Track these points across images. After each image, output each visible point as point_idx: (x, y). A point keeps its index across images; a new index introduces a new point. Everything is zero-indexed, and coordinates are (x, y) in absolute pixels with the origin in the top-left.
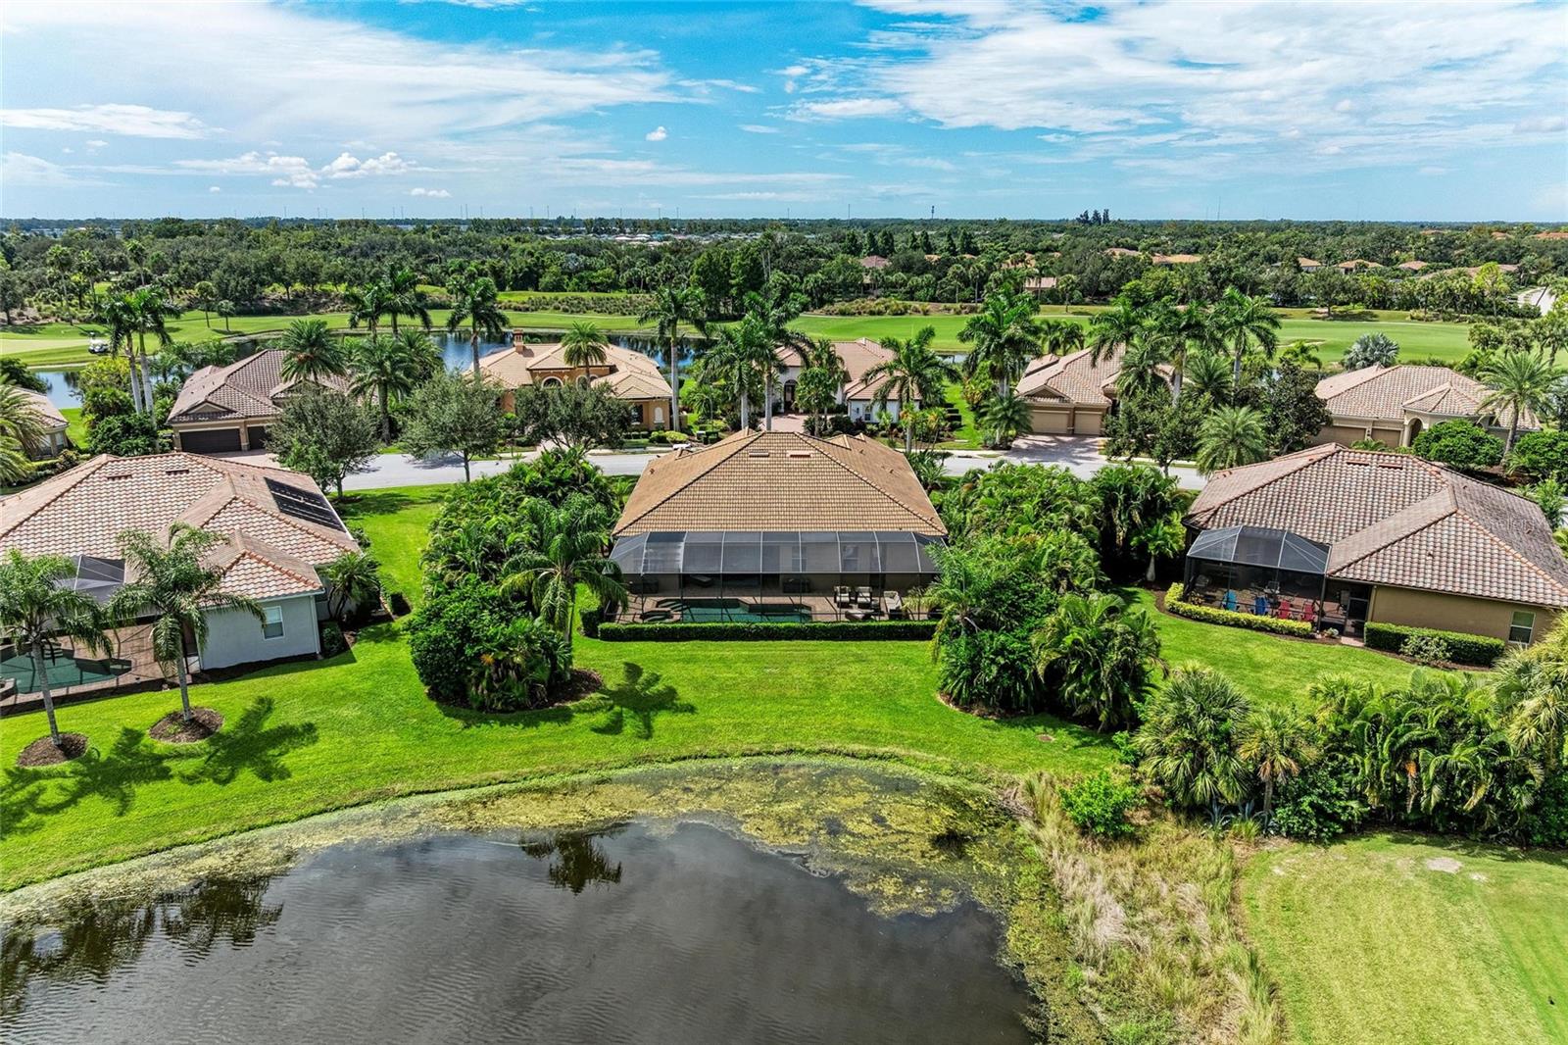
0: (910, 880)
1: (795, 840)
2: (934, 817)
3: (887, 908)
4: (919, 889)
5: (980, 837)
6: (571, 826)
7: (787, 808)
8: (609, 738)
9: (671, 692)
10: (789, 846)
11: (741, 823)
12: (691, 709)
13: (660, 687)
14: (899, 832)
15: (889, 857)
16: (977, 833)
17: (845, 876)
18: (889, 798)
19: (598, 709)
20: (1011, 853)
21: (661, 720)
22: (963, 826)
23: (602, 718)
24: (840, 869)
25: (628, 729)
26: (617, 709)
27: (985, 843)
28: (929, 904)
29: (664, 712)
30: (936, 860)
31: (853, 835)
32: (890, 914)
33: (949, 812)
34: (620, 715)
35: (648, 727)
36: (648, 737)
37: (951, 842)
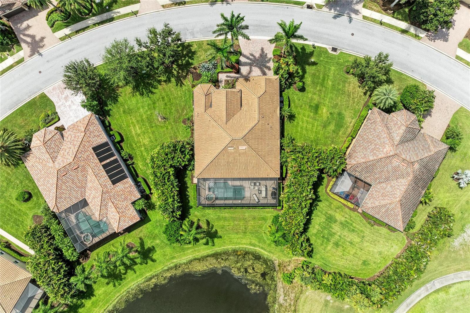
0: (256, 285)
1: (240, 274)
2: (262, 268)
3: (253, 291)
4: (257, 287)
5: (269, 273)
6: (205, 270)
7: (239, 265)
8: (207, 246)
9: (216, 232)
10: (239, 276)
11: (232, 269)
12: (221, 237)
13: (214, 230)
14: (256, 272)
15: (254, 279)
16: (268, 272)
17: (247, 284)
18: (255, 262)
19: (203, 238)
20: (272, 278)
21: (216, 240)
22: (267, 270)
23: (204, 241)
24: (246, 282)
25: (210, 244)
26: (207, 238)
27: (269, 275)
28: (258, 291)
29: (216, 238)
30: (261, 280)
31: (249, 273)
32: (253, 293)
33: (265, 266)
34: (208, 239)
35: (213, 243)
36: (214, 245)
37: (264, 275)
